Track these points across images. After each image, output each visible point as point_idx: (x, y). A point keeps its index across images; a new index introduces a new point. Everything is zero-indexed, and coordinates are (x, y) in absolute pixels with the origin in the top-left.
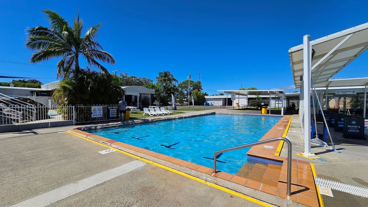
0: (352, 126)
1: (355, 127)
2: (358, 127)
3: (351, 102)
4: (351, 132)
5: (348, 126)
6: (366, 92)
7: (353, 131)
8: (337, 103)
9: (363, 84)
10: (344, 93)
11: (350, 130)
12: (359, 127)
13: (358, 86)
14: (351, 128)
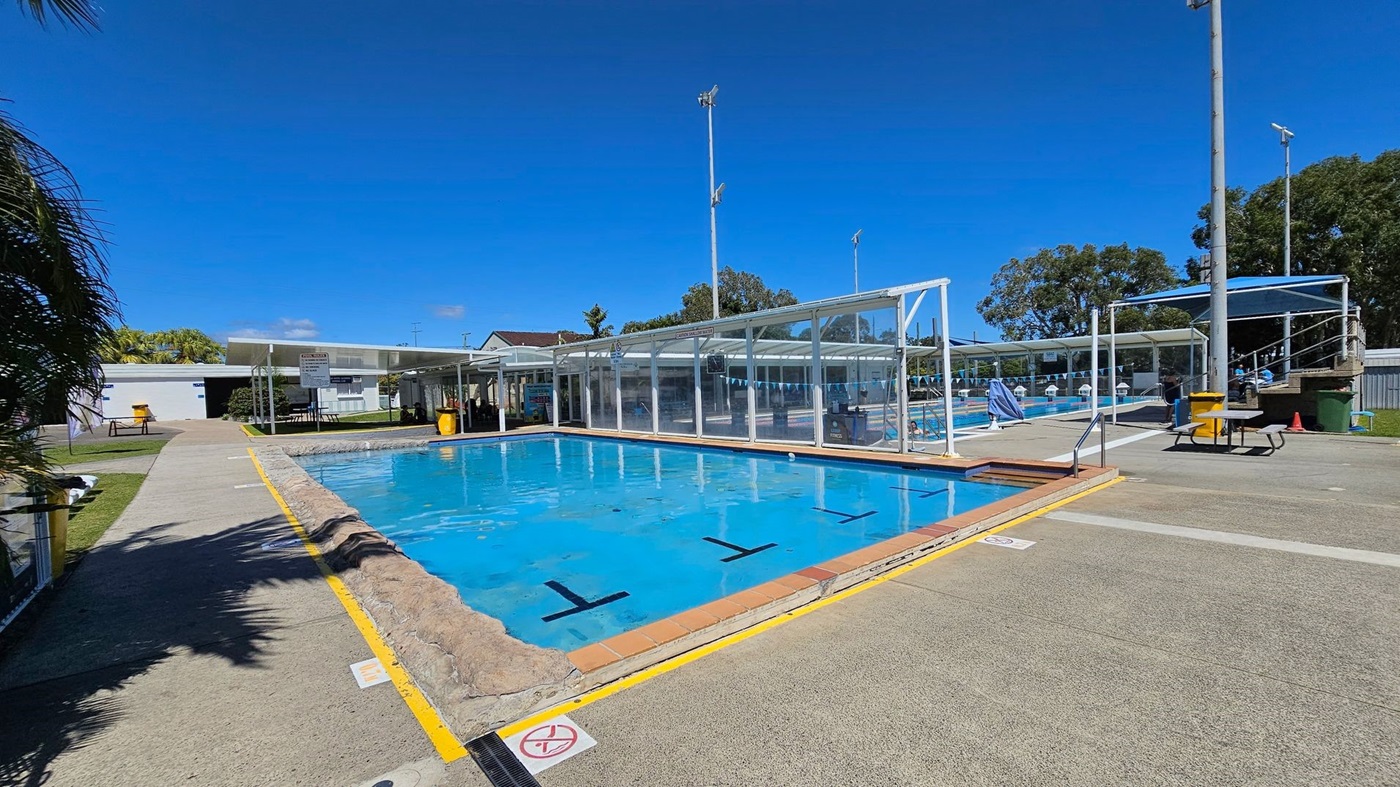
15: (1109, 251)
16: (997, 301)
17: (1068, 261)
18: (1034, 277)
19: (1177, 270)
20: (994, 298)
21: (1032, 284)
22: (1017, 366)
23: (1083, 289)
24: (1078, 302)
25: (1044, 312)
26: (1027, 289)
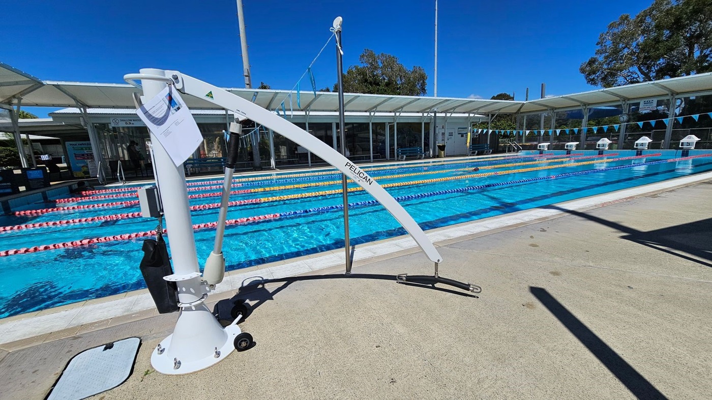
10: (128, 122)
16: (601, 60)
20: (598, 57)
25: (649, 68)
26: (634, 44)
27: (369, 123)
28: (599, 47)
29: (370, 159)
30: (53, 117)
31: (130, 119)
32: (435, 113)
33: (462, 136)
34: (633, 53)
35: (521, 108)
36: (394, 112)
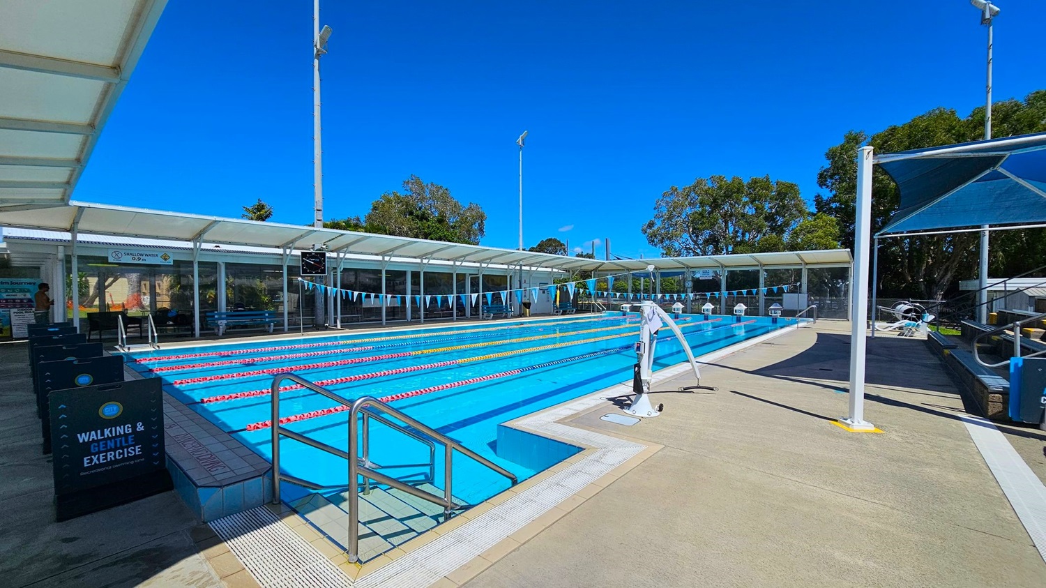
0: (102, 434)
1: (120, 430)
2: (134, 427)
3: (172, 287)
4: (100, 465)
5: (83, 438)
6: (197, 261)
7: (110, 456)
8: (136, 290)
9: (188, 236)
10: (137, 258)
11: (95, 459)
12: (140, 428)
13: (177, 239)
14: (98, 441)
15: (755, 182)
16: (659, 224)
17: (720, 188)
18: (690, 204)
19: (809, 203)
20: (656, 221)
21: (688, 210)
22: (672, 284)
23: (731, 215)
24: (727, 227)
25: (697, 236)
26: (684, 214)
27: (452, 274)
28: (656, 212)
29: (452, 315)
30: (8, 243)
31: (140, 253)
32: (521, 266)
33: (544, 292)
34: (684, 222)
35: (600, 266)
36: (478, 262)
